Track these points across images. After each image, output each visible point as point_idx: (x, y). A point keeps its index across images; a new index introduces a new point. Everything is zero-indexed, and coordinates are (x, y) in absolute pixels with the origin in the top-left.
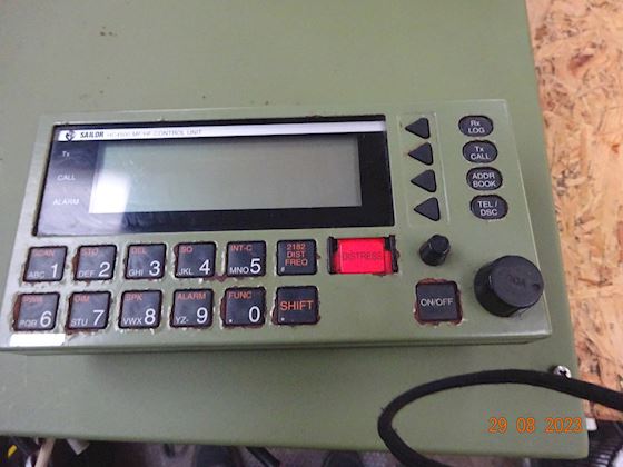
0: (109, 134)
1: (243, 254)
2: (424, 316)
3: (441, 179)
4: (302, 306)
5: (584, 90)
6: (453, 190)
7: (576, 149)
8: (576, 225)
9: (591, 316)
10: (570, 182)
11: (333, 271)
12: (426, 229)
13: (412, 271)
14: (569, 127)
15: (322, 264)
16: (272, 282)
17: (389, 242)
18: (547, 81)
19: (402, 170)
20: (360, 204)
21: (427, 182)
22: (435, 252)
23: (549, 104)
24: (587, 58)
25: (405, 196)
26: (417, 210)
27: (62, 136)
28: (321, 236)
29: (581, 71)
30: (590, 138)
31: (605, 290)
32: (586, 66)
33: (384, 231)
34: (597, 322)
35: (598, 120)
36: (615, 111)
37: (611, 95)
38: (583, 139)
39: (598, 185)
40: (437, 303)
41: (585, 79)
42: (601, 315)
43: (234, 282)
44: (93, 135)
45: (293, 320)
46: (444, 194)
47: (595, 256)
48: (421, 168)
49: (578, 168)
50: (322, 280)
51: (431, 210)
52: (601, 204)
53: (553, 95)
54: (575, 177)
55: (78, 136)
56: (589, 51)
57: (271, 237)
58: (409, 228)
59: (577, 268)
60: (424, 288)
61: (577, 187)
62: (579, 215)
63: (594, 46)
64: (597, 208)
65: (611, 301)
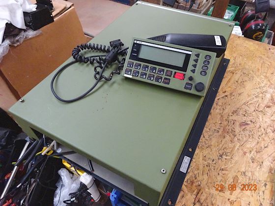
0: (143, 43)
1: (160, 71)
2: (185, 88)
3: (198, 66)
4: (167, 81)
5: (242, 132)
6: (199, 69)
7: (231, 148)
8: (220, 170)
9: (212, 199)
10: (224, 157)
11: (174, 77)
12: (191, 74)
13: (186, 80)
14: (231, 141)
15: (172, 76)
16: (164, 76)
17: (184, 75)
18: (230, 126)
19: (191, 62)
20: (182, 67)
21: (195, 66)
22: (191, 79)
23: (227, 132)
24: (247, 124)
25: (190, 67)
26: (191, 71)
27: (135, 42)
28: (174, 71)
29: (244, 127)
30: (237, 147)
31: (221, 194)
32: (246, 126)
33: (184, 73)
34: (214, 202)
35: (243, 143)
36: (250, 142)
37: (251, 138)
38: (234, 147)
39: (233, 162)
40: (188, 86)
41: (244, 130)
42: (216, 200)
43: (158, 75)
44: (140, 43)
45: (165, 83)
46: (197, 69)
47: (223, 182)
48: (195, 63)
49: (229, 154)
50: (172, 78)
51: (193, 71)
52: (232, 167)
53: (230, 130)
54: (227, 156)
55: (138, 42)
56: (249, 122)
57: (166, 69)
58: (189, 73)
59: (214, 182)
60: (187, 84)
61: (226, 159)
62: (223, 167)
63: (251, 122)
64: (231, 168)
65: (222, 198)
